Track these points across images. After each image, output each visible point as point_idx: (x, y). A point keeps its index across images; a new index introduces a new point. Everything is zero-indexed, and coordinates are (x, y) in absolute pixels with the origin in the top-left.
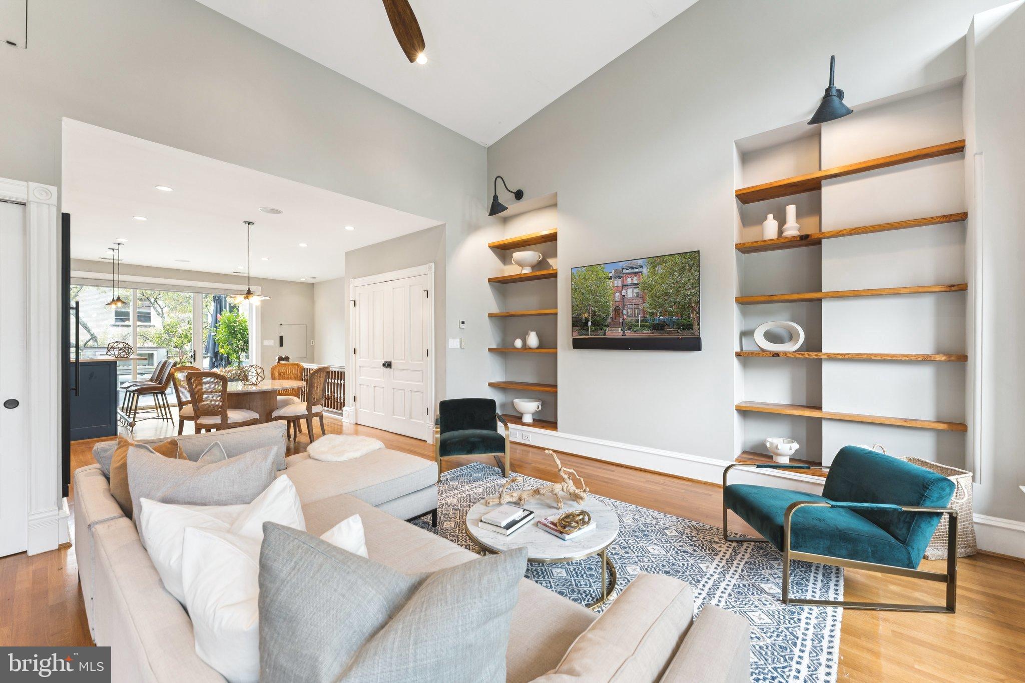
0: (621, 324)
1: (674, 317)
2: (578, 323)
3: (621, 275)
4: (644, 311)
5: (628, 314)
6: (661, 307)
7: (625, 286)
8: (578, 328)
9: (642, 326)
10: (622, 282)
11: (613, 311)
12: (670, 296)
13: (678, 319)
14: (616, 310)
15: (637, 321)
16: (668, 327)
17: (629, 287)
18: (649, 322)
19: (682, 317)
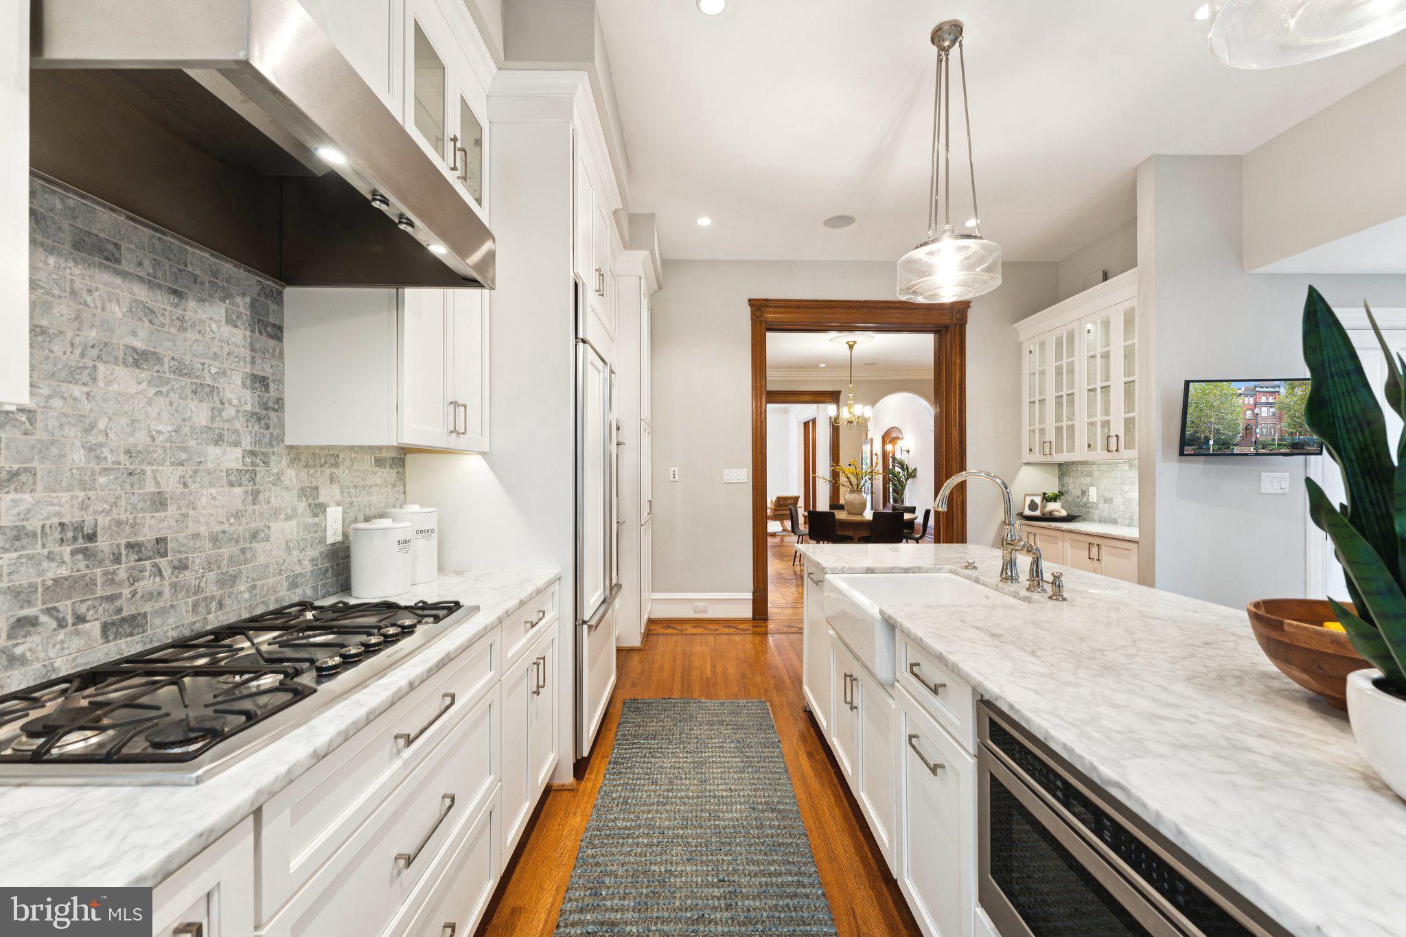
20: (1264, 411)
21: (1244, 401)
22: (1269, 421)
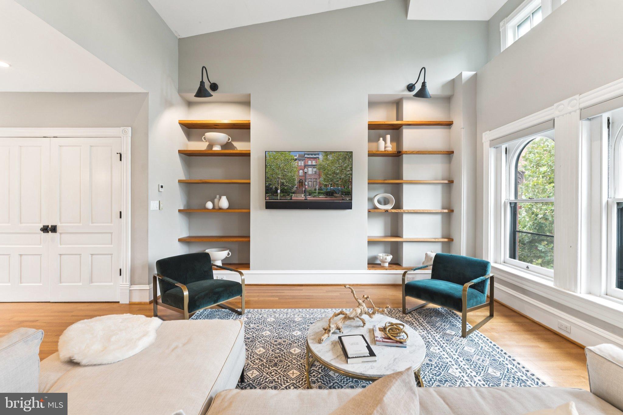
0: (304, 192)
1: (339, 187)
2: (269, 190)
3: (304, 158)
4: (320, 183)
5: (308, 184)
6: (331, 181)
7: (306, 166)
8: (269, 195)
9: (319, 193)
10: (305, 163)
11: (297, 183)
12: (337, 174)
13: (342, 189)
14: (300, 182)
15: (315, 190)
16: (336, 193)
17: (310, 167)
18: (323, 190)
19: (344, 187)
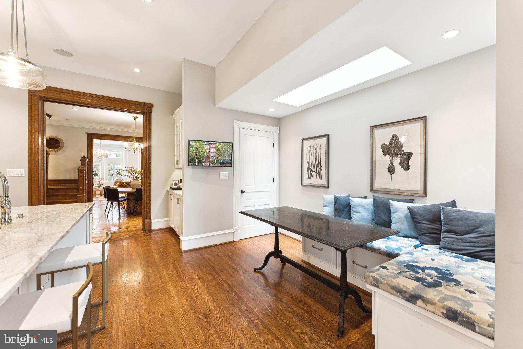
20: (212, 151)
21: (206, 147)
22: (213, 154)
